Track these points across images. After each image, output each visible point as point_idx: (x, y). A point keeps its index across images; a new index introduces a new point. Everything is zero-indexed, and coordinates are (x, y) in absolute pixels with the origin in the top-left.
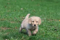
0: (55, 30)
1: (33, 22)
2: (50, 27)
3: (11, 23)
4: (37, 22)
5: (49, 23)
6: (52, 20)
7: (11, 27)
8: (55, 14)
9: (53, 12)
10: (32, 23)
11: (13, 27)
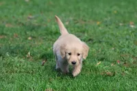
0: (90, 40)
1: (70, 54)
2: (81, 34)
3: (6, 26)
4: (79, 55)
5: (78, 27)
6: (85, 21)
7: (6, 35)
8: (90, 10)
9: (86, 6)
10: (68, 57)
11: (11, 34)
